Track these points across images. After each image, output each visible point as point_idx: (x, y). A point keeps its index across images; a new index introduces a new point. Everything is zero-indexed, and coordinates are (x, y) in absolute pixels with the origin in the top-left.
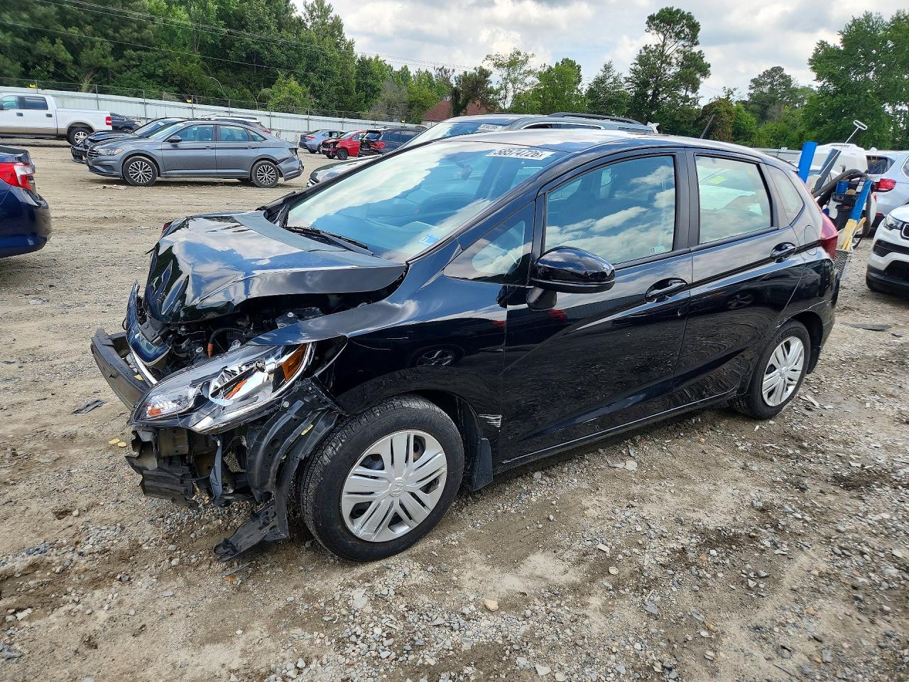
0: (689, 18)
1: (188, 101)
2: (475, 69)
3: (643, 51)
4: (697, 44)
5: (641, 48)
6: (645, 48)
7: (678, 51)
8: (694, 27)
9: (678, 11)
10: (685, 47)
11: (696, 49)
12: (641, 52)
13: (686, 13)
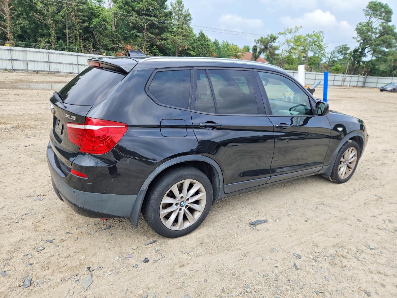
0: (385, 7)
1: (103, 54)
2: (268, 35)
3: (359, 25)
4: (390, 21)
5: (357, 24)
6: (360, 24)
7: (380, 25)
8: (389, 13)
9: (380, 3)
10: (383, 23)
11: (390, 24)
12: (357, 27)
13: (384, 5)
